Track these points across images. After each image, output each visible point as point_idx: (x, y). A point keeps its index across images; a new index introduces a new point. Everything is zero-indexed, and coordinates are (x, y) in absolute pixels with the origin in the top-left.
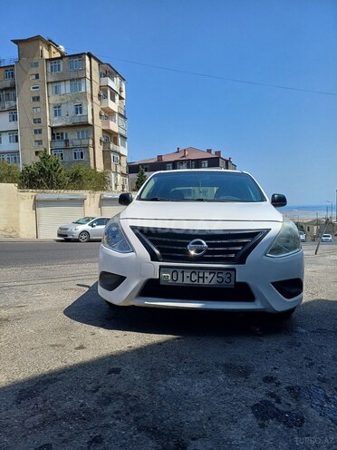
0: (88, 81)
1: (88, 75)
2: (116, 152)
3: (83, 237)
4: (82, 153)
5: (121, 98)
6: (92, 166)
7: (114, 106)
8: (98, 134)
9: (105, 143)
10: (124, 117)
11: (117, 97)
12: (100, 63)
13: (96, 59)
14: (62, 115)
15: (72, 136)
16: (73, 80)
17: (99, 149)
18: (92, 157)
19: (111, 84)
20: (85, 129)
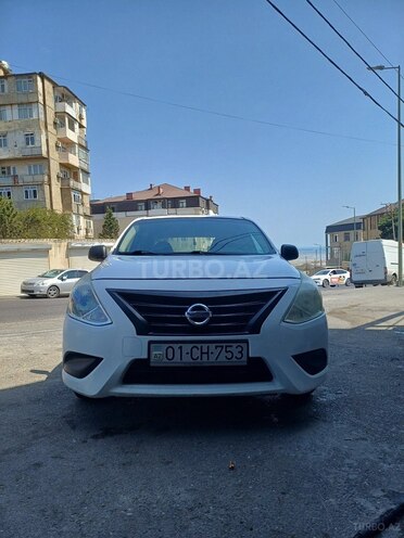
0: (41, 107)
1: (41, 98)
2: (77, 190)
3: (52, 292)
4: (35, 192)
5: (81, 126)
6: (48, 206)
7: (73, 136)
8: (55, 169)
9: (63, 179)
10: (86, 149)
11: (77, 126)
12: (55, 85)
13: (50, 80)
14: (9, 145)
15: (22, 171)
16: (22, 104)
17: (56, 187)
18: (47, 196)
19: (69, 110)
20: (38, 163)
